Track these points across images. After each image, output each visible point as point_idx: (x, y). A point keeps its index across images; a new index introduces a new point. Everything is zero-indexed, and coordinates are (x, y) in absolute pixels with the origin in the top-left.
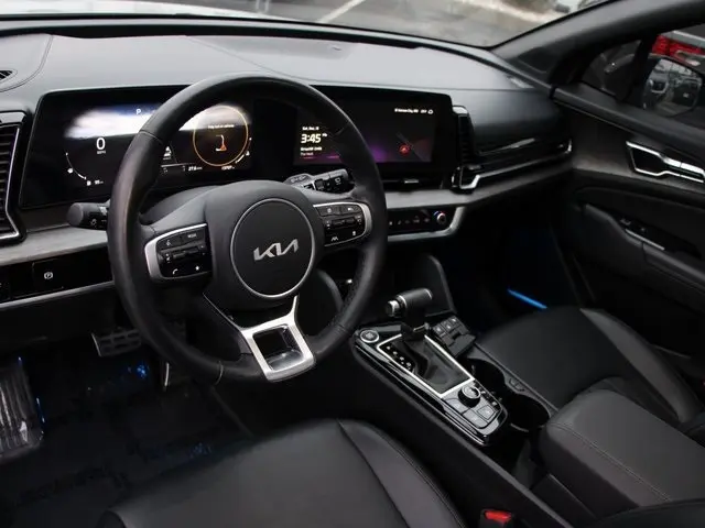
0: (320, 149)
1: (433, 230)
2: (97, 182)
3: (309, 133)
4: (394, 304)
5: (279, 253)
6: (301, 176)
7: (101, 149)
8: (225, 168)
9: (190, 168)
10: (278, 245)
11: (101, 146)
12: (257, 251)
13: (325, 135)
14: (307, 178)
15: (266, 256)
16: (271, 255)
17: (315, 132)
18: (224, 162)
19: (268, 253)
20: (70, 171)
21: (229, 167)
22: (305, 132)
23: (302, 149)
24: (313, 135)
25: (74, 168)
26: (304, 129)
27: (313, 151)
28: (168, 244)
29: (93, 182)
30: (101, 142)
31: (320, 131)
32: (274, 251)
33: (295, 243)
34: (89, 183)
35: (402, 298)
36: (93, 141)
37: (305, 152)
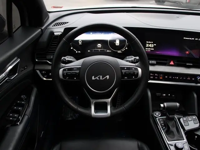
0: (153, 49)
1: (197, 83)
2: (79, 52)
3: (149, 44)
4: (162, 105)
5: (101, 78)
6: (130, 57)
7: (80, 43)
8: (119, 52)
9: (107, 51)
10: (101, 77)
11: (80, 42)
12: (93, 77)
13: (155, 45)
14: (132, 57)
15: (96, 79)
16: (98, 79)
17: (151, 44)
18: (118, 50)
19: (97, 78)
20: (72, 48)
21: (120, 52)
22: (147, 43)
23: (146, 49)
24: (151, 45)
25: (73, 48)
26: (147, 42)
27: (150, 50)
28: (67, 70)
29: (78, 52)
30: (80, 41)
31: (153, 44)
32: (99, 78)
33: (108, 77)
34: (77, 52)
35: (165, 104)
36: (78, 41)
37: (147, 50)
